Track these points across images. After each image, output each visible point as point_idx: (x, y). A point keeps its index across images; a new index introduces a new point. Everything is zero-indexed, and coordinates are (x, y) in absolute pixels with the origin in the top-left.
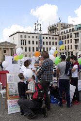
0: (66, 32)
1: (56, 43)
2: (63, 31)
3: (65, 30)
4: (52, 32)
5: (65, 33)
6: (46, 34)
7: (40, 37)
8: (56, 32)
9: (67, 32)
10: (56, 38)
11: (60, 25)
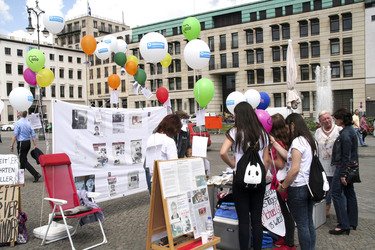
1: (79, 73)
4: (67, 41)
6: (49, 47)
10: (79, 60)
11: (90, 24)
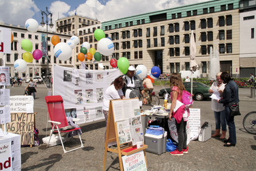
0: (87, 31)
2: (82, 29)
3: (86, 28)
4: (63, 30)
5: (85, 33)
7: (43, 38)
8: (70, 30)
9: (89, 32)
11: (77, 20)
